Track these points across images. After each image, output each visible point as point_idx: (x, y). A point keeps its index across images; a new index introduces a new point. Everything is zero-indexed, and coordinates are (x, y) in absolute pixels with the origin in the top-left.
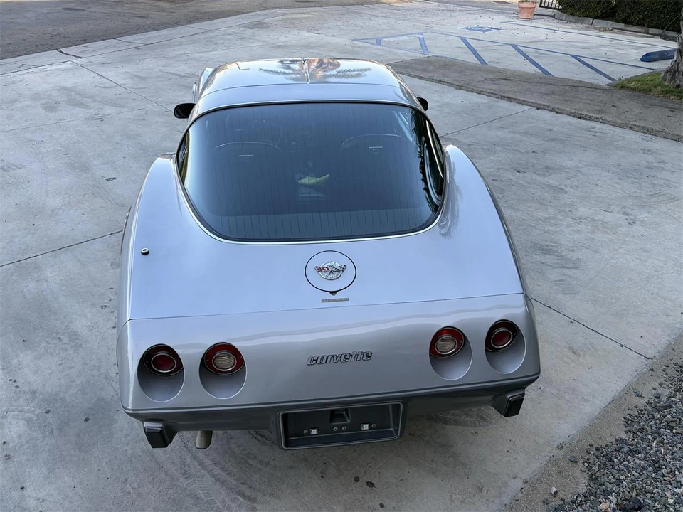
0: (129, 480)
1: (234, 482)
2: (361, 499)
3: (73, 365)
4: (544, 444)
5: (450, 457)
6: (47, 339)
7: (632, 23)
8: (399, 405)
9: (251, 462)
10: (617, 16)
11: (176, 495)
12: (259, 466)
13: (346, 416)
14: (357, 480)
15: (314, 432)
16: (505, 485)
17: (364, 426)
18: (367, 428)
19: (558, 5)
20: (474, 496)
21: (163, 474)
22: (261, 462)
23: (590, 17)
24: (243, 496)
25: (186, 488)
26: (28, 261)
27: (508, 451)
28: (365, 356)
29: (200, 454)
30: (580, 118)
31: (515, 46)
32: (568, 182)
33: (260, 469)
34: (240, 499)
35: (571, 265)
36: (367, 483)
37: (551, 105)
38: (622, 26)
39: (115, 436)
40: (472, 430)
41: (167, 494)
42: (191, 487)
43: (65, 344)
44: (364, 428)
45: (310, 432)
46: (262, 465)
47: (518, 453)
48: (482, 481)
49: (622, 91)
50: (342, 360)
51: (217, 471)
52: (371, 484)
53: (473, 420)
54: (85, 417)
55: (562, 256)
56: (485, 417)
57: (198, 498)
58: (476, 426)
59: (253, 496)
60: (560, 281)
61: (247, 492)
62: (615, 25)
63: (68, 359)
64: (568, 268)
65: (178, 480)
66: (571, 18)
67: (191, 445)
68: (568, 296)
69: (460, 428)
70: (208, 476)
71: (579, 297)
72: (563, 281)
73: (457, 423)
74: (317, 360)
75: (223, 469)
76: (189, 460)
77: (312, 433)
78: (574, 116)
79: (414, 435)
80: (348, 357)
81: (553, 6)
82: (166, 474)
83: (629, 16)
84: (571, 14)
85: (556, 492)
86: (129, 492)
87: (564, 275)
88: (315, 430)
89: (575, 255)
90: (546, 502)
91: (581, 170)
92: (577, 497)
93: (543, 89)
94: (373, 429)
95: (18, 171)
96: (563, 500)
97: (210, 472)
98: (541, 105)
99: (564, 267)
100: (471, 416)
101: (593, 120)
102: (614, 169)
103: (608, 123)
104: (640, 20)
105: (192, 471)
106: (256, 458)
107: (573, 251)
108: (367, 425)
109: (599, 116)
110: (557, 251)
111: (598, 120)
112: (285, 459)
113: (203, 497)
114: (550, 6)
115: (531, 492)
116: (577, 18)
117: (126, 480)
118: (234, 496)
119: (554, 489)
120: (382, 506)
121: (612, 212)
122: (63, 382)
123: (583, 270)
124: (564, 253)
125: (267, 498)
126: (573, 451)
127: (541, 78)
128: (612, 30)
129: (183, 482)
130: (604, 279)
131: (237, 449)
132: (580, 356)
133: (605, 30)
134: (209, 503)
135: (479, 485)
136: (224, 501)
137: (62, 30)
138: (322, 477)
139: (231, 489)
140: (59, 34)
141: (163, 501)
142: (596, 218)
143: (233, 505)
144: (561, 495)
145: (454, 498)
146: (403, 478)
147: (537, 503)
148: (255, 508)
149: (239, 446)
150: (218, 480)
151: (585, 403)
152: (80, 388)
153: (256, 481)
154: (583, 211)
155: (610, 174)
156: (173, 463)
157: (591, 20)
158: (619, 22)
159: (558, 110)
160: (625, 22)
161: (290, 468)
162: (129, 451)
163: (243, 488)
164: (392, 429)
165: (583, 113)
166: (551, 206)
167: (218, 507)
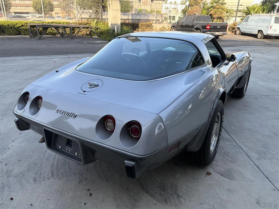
0: (34, 152)
1: (55, 168)
2: (82, 197)
9: (67, 165)
11: (38, 162)
14: (89, 190)
18: (76, 155)
21: (43, 155)
22: (69, 167)
24: (52, 173)
28: (74, 115)
29: (57, 156)
33: (66, 169)
34: (50, 173)
36: (91, 194)
42: (44, 163)
45: (59, 146)
53: (160, 198)
57: (41, 166)
59: (54, 175)
61: (55, 173)
65: (44, 159)
69: (151, 198)
73: (152, 196)
76: (53, 156)
79: (128, 189)
80: (68, 113)
97: (53, 162)
108: (77, 153)
113: (43, 167)
120: (85, 204)
134: (42, 170)
138: (79, 182)
139: (52, 169)
141: (33, 162)
143: (46, 174)
148: (50, 178)
150: (52, 165)
153: (61, 171)
163: (55, 171)
167: (42, 172)
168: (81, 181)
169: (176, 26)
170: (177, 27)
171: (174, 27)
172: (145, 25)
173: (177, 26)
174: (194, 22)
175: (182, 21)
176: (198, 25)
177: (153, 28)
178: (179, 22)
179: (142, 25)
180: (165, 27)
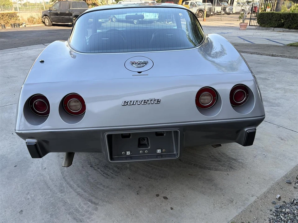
0: (30, 193)
1: (87, 195)
2: (159, 205)
3: (16, 144)
4: (269, 180)
5: (213, 186)
6: (6, 134)
7: (292, 28)
8: (177, 132)
9: (98, 186)
10: (285, 26)
11: (54, 201)
12: (102, 188)
13: (148, 145)
14: (158, 195)
15: (128, 153)
16: (247, 199)
17: (158, 150)
18: (160, 152)
19: (257, 24)
20: (228, 205)
21: (49, 191)
22: (104, 186)
23: (273, 27)
24: (92, 202)
25: (60, 198)
26: (7, 106)
27: (247, 183)
28: (156, 101)
29: (71, 182)
30: (272, 56)
31: (239, 37)
32: (270, 76)
33: (103, 190)
34: (89, 203)
35: (275, 105)
36: (164, 197)
37: (258, 52)
38: (287, 30)
39: (28, 173)
40: (226, 173)
41: (49, 200)
42: (63, 197)
43: (15, 136)
44: (158, 152)
45: (126, 153)
46: (104, 187)
47: (253, 184)
48: (233, 197)
49: (291, 47)
50: (143, 103)
51: (79, 190)
52: (165, 198)
53: (225, 168)
54: (15, 165)
55: (270, 102)
56: (233, 167)
57: (66, 202)
58: (228, 171)
59: (97, 202)
60: (270, 111)
61: (94, 200)
62: (284, 29)
63: (14, 142)
64: (273, 106)
65: (56, 194)
66: (264, 28)
67: (67, 178)
68: (276, 117)
69: (218, 172)
70: (74, 192)
71: (282, 117)
72: (271, 111)
73: (216, 170)
74: (128, 103)
75: (82, 189)
76: (65, 185)
77: (127, 154)
78: (269, 56)
79: (192, 175)
80: (146, 101)
81: (255, 25)
82: (51, 191)
83: (290, 25)
84: (264, 27)
85: (280, 198)
86: (29, 199)
87: (272, 109)
88: (129, 152)
89: (277, 102)
90: (274, 203)
91: (276, 72)
92: (294, 201)
93: (253, 47)
94: (163, 153)
95: (14, 78)
96: (284, 202)
97: (75, 190)
98: (253, 52)
99: (271, 106)
100: (224, 167)
101: (279, 56)
102: (292, 72)
103: (286, 57)
104: (295, 27)
105: (65, 190)
106: (101, 184)
107: (276, 100)
108: (160, 150)
109: (282, 55)
110: (267, 100)
111: (281, 56)
112: (117, 185)
113: (69, 202)
114: (254, 25)
115: (264, 198)
116: (266, 28)
117: (28, 193)
118: (86, 202)
119: (279, 196)
120: (172, 209)
121: (294, 86)
122: (9, 151)
123: (282, 107)
124: (271, 101)
125: (105, 203)
126: (288, 178)
127: (252, 44)
128: (283, 31)
129: (59, 195)
130: (294, 110)
131: (92, 180)
132: (286, 140)
133: (280, 32)
134: (72, 205)
135: (231, 199)
136: (80, 205)
137: (46, 38)
138: (138, 194)
139: (85, 198)
140: (44, 39)
141: (46, 204)
142: (286, 88)
143: (85, 206)
144: (283, 200)
145: (215, 205)
146: (185, 195)
147: (268, 204)
148: (97, 208)
149: (93, 179)
150: (79, 194)
151: (291, 161)
152: (16, 153)
153: (100, 195)
154: (278, 86)
155: (291, 73)
156: (56, 186)
157: (273, 28)
158: (286, 28)
159: (261, 54)
160: (288, 28)
161: (120, 189)
162: (34, 180)
163: (91, 198)
164: (175, 153)
165: (274, 54)
166: (262, 85)
167: (76, 207)
168: (138, 192)
169: (48, 15)
170: (50, 16)
171: (46, 15)
172: (7, 15)
173: (50, 14)
174: (70, 9)
175: (55, 8)
176: (77, 12)
177: (19, 18)
178: (52, 9)
179: (3, 16)
180: (33, 16)
